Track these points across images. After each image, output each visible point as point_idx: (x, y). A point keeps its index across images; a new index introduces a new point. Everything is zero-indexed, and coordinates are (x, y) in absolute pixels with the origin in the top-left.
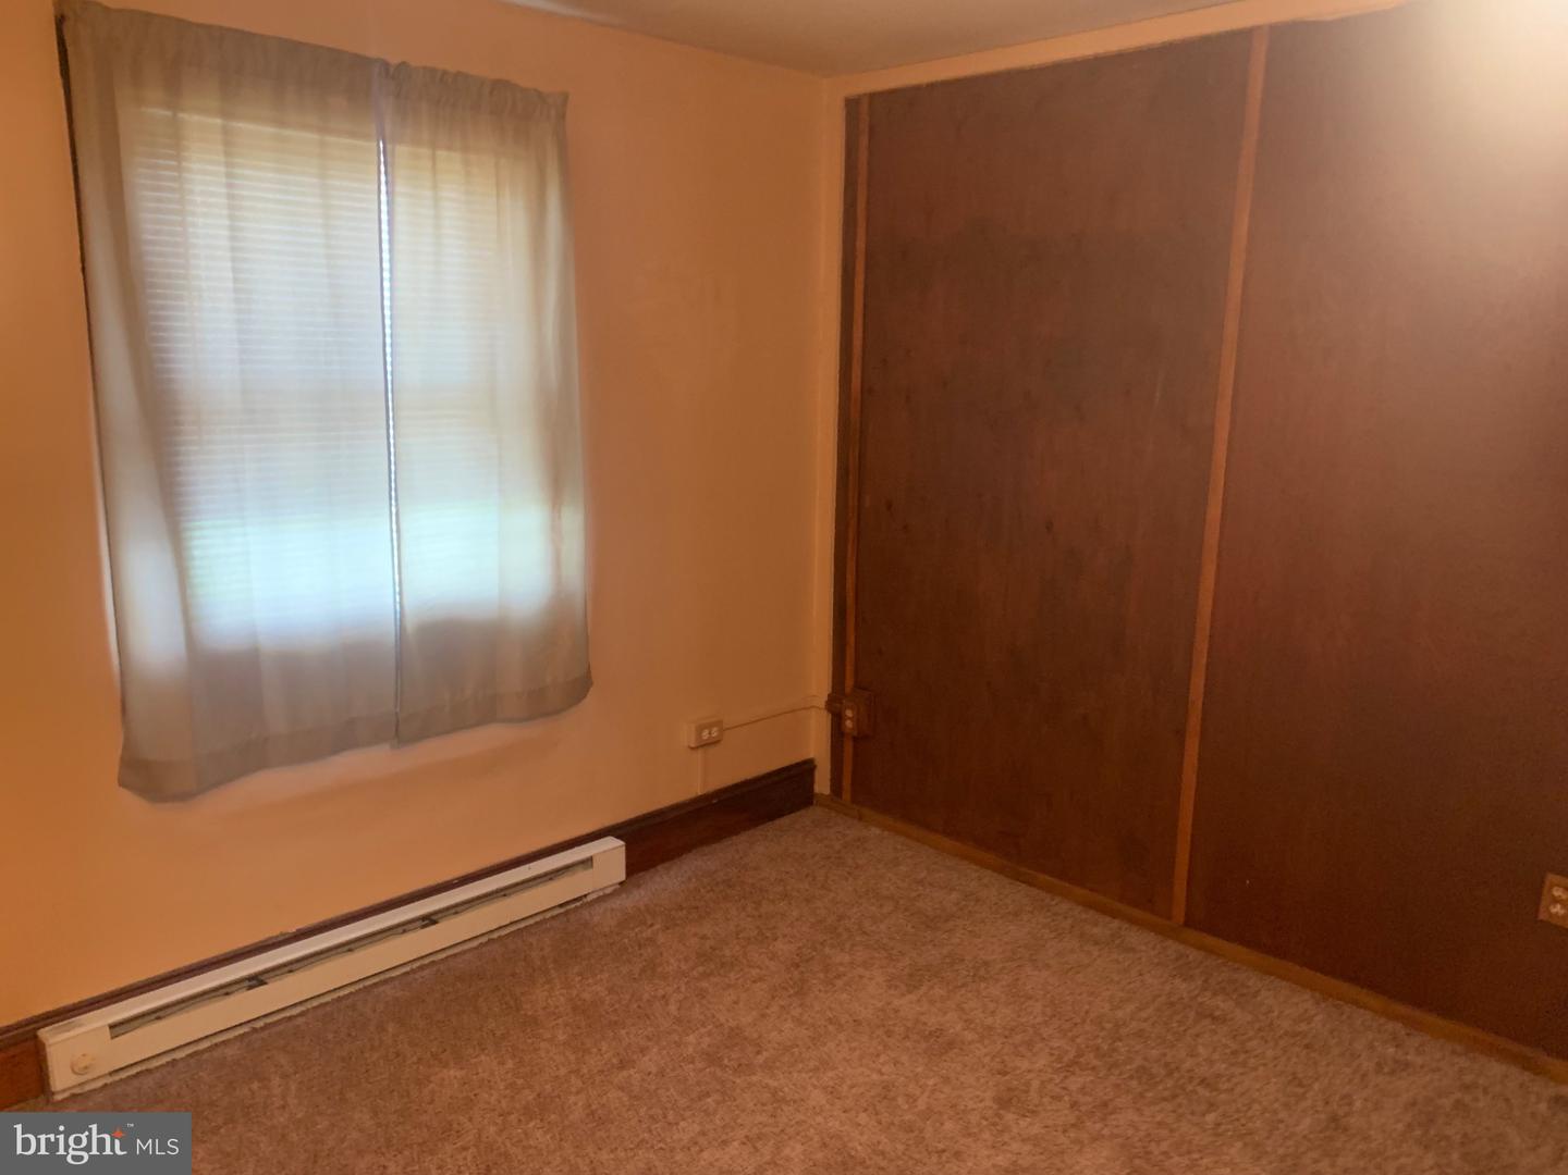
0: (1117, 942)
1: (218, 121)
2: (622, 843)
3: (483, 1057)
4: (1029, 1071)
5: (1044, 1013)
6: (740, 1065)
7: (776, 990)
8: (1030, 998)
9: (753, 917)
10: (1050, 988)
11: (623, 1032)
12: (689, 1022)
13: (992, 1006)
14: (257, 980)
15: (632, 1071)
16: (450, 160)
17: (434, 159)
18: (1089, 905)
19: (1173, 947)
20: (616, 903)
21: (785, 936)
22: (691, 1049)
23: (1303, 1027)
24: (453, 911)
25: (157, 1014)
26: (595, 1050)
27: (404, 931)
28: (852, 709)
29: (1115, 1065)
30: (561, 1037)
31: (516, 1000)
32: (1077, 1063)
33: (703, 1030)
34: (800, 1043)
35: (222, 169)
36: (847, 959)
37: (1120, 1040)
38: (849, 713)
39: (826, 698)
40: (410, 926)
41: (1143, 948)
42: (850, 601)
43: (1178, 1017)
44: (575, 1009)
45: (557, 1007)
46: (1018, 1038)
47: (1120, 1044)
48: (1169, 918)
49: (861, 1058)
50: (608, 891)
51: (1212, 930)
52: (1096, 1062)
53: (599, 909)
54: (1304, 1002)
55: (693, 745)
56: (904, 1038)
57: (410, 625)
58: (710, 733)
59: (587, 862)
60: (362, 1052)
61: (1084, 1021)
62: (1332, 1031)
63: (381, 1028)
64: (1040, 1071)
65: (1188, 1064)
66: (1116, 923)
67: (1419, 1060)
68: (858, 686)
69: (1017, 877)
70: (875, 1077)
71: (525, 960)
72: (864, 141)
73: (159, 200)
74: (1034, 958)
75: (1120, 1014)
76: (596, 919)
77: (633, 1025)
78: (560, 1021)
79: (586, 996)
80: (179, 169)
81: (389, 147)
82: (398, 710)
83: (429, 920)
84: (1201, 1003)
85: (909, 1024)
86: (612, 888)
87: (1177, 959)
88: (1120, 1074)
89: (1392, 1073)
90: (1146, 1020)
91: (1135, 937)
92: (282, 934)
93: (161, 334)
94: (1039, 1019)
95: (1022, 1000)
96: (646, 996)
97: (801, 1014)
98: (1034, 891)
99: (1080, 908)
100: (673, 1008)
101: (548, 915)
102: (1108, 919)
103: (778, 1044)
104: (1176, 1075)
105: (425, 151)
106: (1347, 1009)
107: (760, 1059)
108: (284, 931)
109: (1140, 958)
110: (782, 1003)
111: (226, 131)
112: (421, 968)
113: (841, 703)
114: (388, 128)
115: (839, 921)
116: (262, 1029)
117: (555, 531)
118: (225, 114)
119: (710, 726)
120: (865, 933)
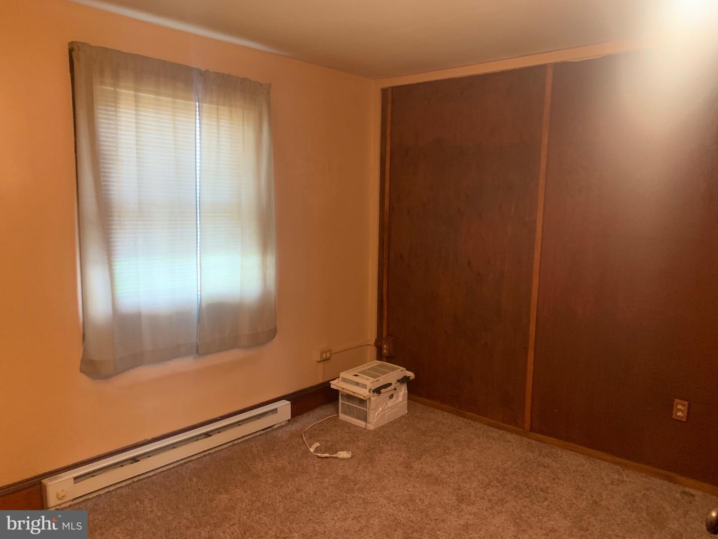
0: (502, 438)
1: (132, 92)
2: (290, 402)
3: (237, 490)
4: (470, 488)
5: (474, 467)
6: (348, 490)
7: (360, 461)
8: (468, 461)
9: (347, 433)
10: (476, 457)
11: (297, 478)
12: (324, 474)
13: (453, 464)
14: (135, 460)
15: (302, 493)
16: (224, 110)
17: (218, 109)
18: (489, 425)
19: (526, 440)
20: (287, 429)
21: (362, 440)
22: (327, 484)
23: (581, 468)
24: (218, 431)
25: (92, 474)
26: (285, 486)
27: (197, 440)
28: (385, 344)
29: (506, 485)
30: (270, 481)
31: (248, 467)
32: (490, 485)
33: (330, 477)
34: (373, 480)
35: (134, 112)
36: (389, 448)
37: (506, 475)
38: (385, 346)
39: (374, 341)
40: (200, 438)
41: (514, 441)
42: (385, 298)
43: (530, 466)
44: (275, 470)
45: (266, 469)
46: (464, 476)
47: (506, 477)
48: (524, 429)
49: (399, 485)
50: (283, 424)
51: (542, 432)
52: (498, 484)
53: (280, 432)
54: (581, 459)
55: (319, 360)
56: (417, 478)
57: (204, 304)
58: (326, 355)
59: (275, 411)
60: (183, 489)
61: (491, 469)
62: (592, 470)
63: (191, 480)
64: (475, 488)
65: (535, 483)
66: (501, 432)
67: (629, 480)
68: (388, 334)
69: (459, 414)
70: (406, 492)
71: (250, 452)
72: (390, 105)
73: (109, 124)
74: (468, 445)
75: (506, 465)
76: (279, 435)
77: (301, 475)
78: (269, 475)
79: (280, 465)
80: (116, 111)
81: (200, 104)
82: (198, 341)
83: (207, 435)
84: (539, 461)
85: (418, 472)
86: (285, 423)
87: (528, 445)
88: (508, 488)
89: (618, 485)
90: (517, 468)
91: (509, 436)
92: (145, 440)
93: (107, 179)
94: (473, 469)
95: (465, 461)
96: (305, 465)
97: (372, 470)
98: (466, 420)
99: (486, 426)
100: (317, 469)
101: (258, 434)
102: (498, 430)
103: (364, 481)
104: (530, 488)
105: (214, 106)
106: (598, 461)
107: (357, 487)
108: (147, 439)
109: (512, 445)
110: (363, 466)
111: (136, 97)
112: (205, 456)
113: (382, 342)
114: (200, 96)
115: (384, 433)
116: (138, 481)
117: (264, 266)
118: (136, 90)
119: (326, 352)
120: (397, 438)
